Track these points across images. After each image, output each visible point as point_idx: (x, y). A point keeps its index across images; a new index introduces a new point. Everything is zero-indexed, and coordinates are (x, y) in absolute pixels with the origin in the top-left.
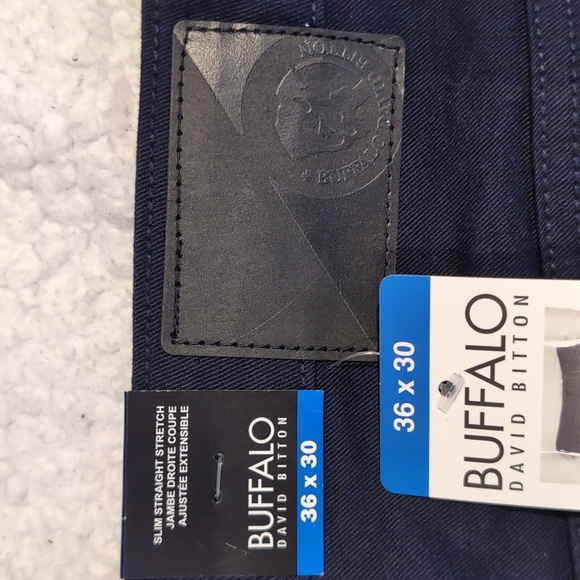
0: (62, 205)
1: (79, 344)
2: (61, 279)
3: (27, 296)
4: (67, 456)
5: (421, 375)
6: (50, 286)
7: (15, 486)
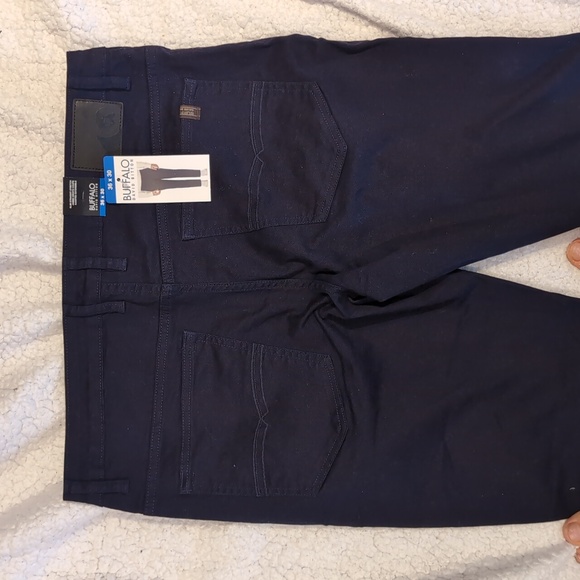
0: (48, 137)
1: (52, 169)
2: (48, 155)
3: (40, 158)
4: (50, 194)
5: (113, 177)
6: (45, 156)
7: (37, 201)
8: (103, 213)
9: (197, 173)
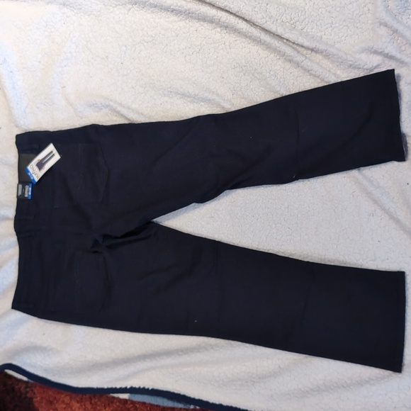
8: (30, 198)
9: (52, 152)
